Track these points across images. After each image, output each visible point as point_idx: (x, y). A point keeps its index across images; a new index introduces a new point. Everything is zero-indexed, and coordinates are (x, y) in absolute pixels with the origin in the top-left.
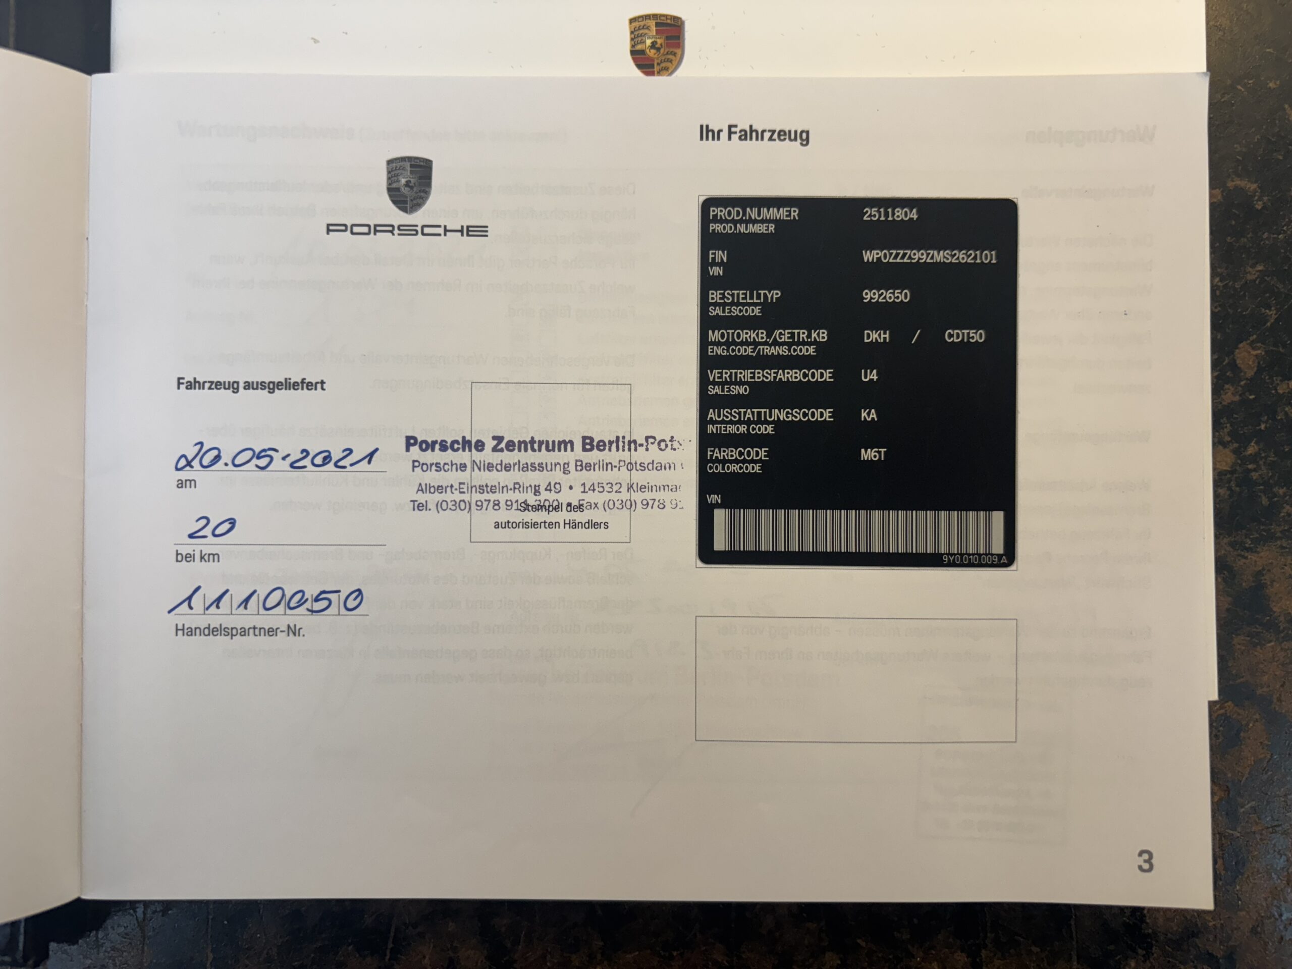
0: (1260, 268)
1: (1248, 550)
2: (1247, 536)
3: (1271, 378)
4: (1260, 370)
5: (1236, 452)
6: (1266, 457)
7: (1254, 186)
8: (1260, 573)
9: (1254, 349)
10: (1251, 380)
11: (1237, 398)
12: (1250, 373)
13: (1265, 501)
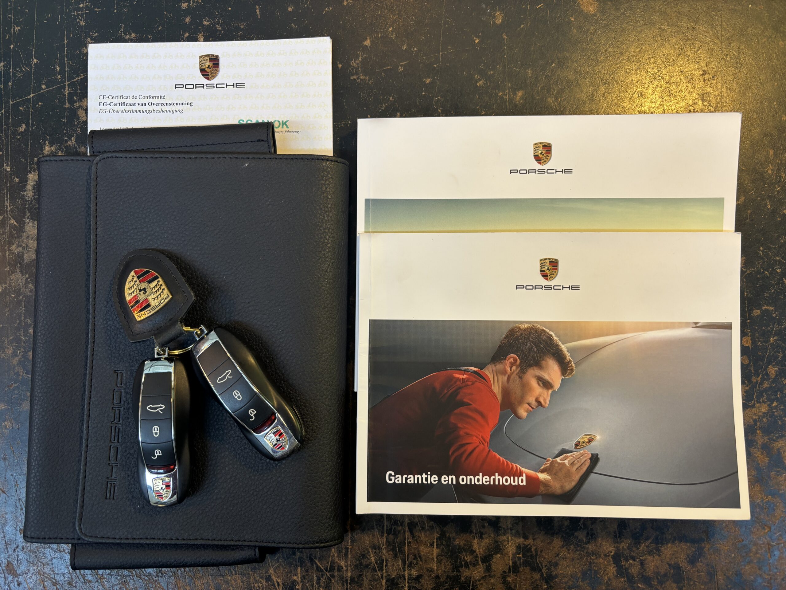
0: (775, 338)
1: (775, 441)
2: (774, 436)
3: (780, 378)
4: (777, 375)
5: (769, 405)
6: (780, 407)
7: (772, 308)
8: (779, 449)
9: (774, 368)
10: (774, 379)
11: (768, 386)
12: (773, 377)
13: (780, 423)
